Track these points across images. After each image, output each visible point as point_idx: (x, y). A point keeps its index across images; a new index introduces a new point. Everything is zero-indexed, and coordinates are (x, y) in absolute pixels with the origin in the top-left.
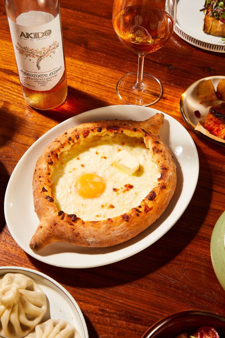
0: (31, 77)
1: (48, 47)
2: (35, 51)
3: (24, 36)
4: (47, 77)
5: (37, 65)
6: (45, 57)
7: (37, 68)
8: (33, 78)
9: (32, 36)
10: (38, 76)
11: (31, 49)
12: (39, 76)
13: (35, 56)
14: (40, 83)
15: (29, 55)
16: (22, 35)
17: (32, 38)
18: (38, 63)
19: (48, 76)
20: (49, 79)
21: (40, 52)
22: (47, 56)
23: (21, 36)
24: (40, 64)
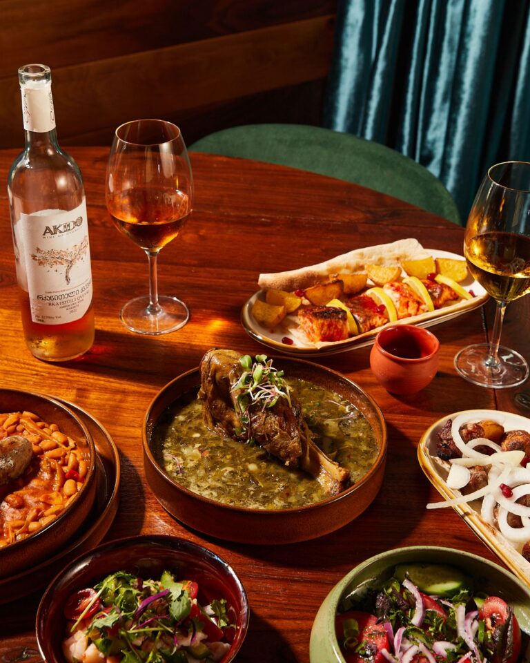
0: (55, 302)
1: (80, 244)
2: (64, 254)
3: (50, 231)
4: (78, 296)
5: (66, 277)
6: (77, 261)
7: (66, 282)
8: (59, 301)
9: (62, 229)
10: (66, 296)
11: (59, 251)
12: (68, 295)
13: (64, 262)
14: (68, 308)
15: (55, 262)
16: (48, 231)
17: (61, 232)
18: (67, 272)
19: (80, 294)
20: (81, 299)
21: (70, 254)
22: (78, 259)
23: (44, 234)
24: (70, 276)
